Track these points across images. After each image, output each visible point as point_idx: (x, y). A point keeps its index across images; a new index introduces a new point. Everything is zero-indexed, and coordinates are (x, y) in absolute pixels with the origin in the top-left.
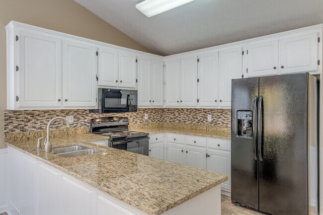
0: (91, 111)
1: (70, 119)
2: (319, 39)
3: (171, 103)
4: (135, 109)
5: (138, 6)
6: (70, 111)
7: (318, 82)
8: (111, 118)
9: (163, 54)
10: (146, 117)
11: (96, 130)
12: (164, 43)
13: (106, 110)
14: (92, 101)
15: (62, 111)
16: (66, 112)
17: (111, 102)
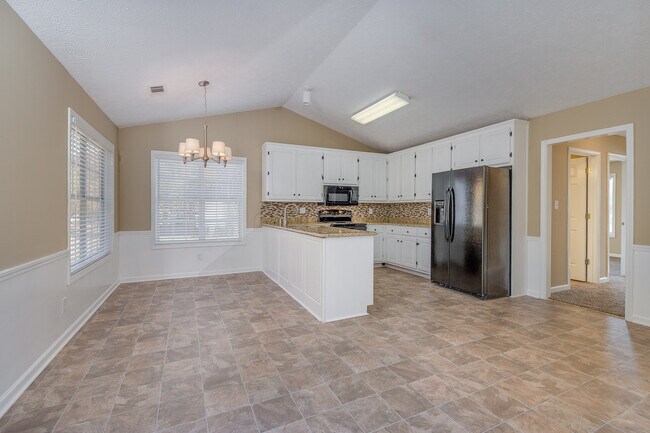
0: (319, 204)
1: (303, 210)
2: (511, 134)
3: (393, 199)
4: (356, 203)
5: (352, 118)
6: (303, 203)
7: (510, 172)
8: (335, 211)
9: (386, 151)
10: (371, 211)
11: (322, 220)
12: (388, 142)
13: (329, 203)
14: (318, 196)
15: (297, 204)
16: (300, 204)
17: (334, 197)
